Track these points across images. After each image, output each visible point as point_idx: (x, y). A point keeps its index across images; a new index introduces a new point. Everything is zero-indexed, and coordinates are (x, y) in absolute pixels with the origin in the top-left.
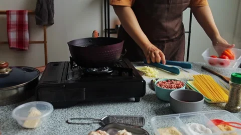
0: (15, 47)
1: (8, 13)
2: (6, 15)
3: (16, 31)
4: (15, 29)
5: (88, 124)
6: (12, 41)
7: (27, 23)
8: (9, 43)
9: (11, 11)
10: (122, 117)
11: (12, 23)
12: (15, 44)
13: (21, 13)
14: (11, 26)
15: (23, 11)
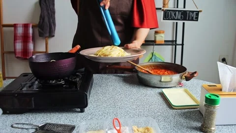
0: (20, 56)
1: (15, 26)
2: (13, 28)
3: (22, 42)
4: (21, 41)
5: (27, 129)
6: (17, 51)
7: (31, 35)
8: (15, 52)
9: (17, 24)
10: (54, 125)
11: (18, 35)
12: (20, 54)
13: (26, 26)
14: (18, 38)
15: (28, 24)
